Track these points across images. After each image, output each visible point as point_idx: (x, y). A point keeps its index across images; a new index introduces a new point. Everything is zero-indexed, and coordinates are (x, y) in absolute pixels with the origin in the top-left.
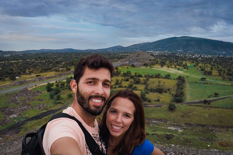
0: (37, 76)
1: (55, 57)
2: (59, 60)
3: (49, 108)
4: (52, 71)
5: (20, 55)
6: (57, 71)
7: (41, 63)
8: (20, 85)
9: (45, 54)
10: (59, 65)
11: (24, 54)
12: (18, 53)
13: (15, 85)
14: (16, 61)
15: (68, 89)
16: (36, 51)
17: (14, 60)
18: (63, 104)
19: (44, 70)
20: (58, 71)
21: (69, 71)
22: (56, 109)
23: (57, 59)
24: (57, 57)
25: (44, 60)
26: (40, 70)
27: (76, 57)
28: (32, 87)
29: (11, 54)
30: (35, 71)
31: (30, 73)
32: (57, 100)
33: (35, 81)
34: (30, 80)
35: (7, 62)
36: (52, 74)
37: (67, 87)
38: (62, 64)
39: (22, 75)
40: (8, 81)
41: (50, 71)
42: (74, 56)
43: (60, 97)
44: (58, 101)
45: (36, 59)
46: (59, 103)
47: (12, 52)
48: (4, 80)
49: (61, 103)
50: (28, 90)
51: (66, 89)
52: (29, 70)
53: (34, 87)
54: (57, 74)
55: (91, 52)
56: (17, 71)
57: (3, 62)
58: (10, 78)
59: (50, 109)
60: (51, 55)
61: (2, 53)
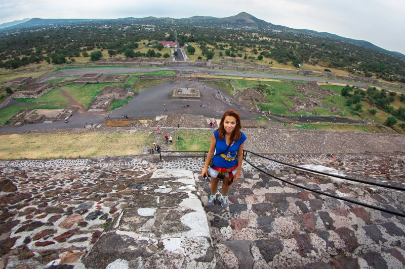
0: (326, 70)
1: (346, 50)
2: (352, 56)
3: (344, 115)
4: (343, 69)
5: (295, 34)
6: (350, 71)
7: (327, 53)
8: (304, 75)
9: (329, 40)
10: (353, 65)
11: (300, 34)
12: (292, 31)
13: (298, 73)
14: (291, 42)
15: (368, 102)
16: (316, 33)
17: (289, 40)
18: (362, 118)
19: (334, 65)
20: (353, 73)
21: (369, 78)
22: (351, 120)
23: (349, 54)
24: (348, 51)
25: (330, 49)
26: (328, 63)
27: (377, 58)
28: (322, 82)
29: (283, 30)
30: (321, 63)
31: (315, 63)
32: (354, 110)
33: (322, 76)
34: (317, 73)
35: (279, 40)
36: (344, 73)
37: (367, 99)
38: (356, 64)
39: (304, 63)
40: (291, 66)
41: (341, 69)
42: (374, 57)
43: (361, 109)
44: (357, 112)
45: (318, 46)
46: (357, 114)
47: (284, 27)
48: (286, 64)
49: (359, 116)
50: (317, 85)
51: (366, 101)
52: (313, 59)
53: (325, 84)
54: (352, 77)
55: (401, 58)
56: (297, 55)
57: (275, 40)
58: (293, 64)
59: (344, 117)
60: (338, 45)
61: (271, 27)
